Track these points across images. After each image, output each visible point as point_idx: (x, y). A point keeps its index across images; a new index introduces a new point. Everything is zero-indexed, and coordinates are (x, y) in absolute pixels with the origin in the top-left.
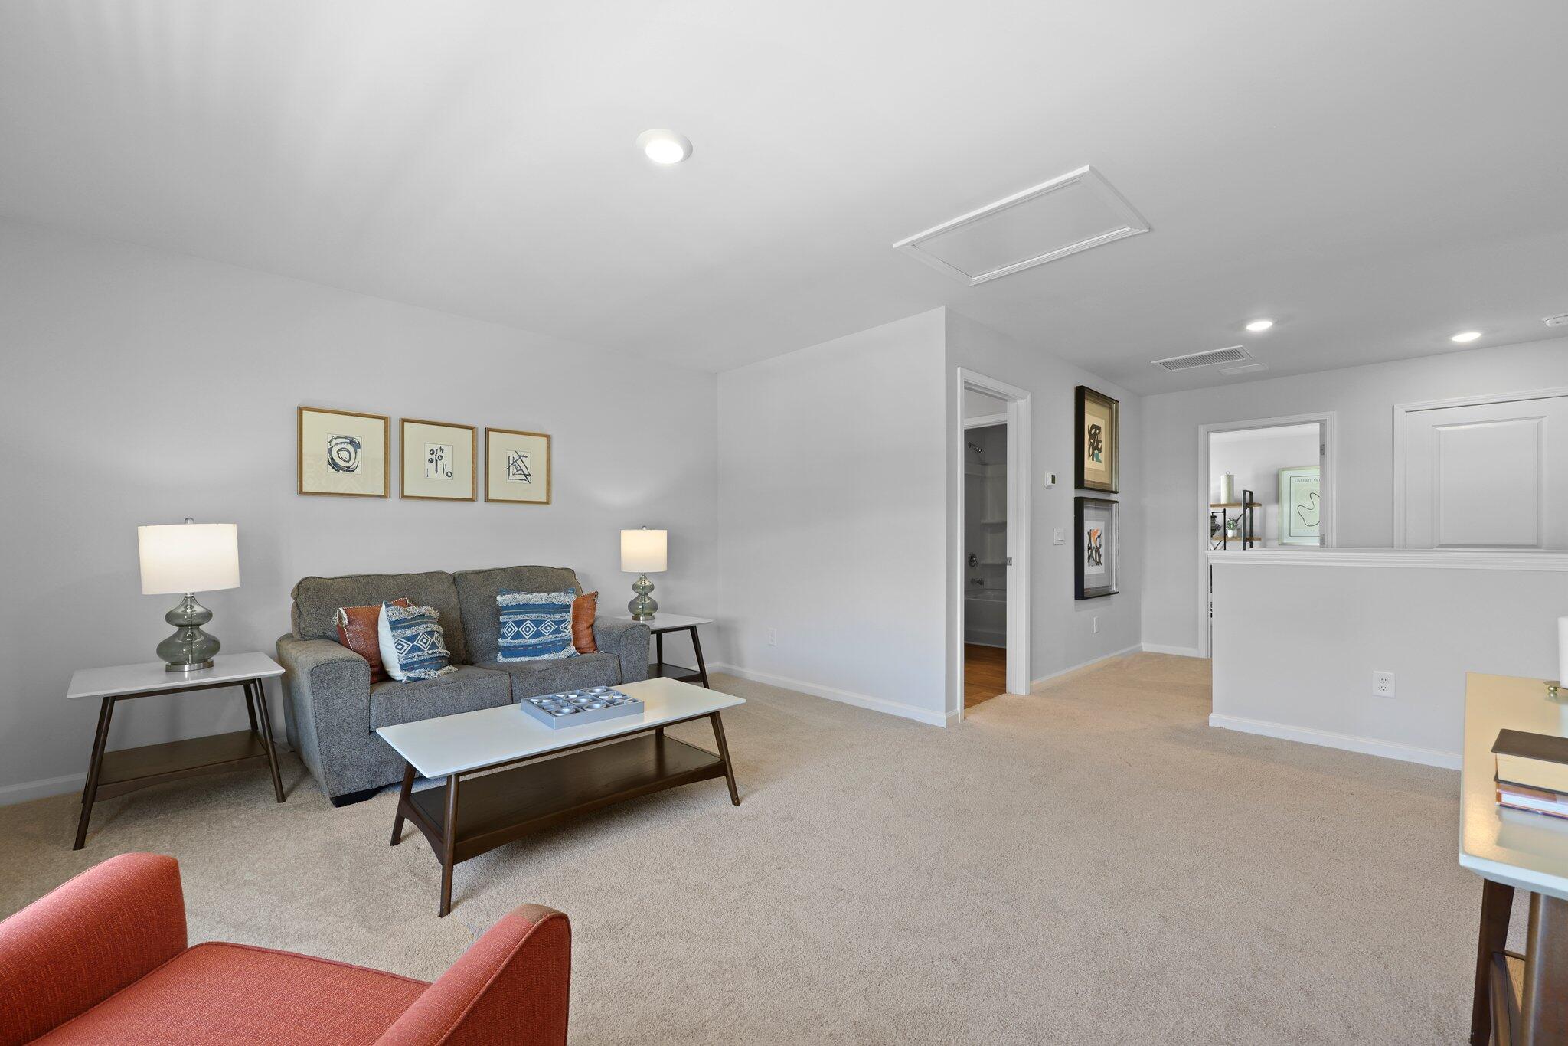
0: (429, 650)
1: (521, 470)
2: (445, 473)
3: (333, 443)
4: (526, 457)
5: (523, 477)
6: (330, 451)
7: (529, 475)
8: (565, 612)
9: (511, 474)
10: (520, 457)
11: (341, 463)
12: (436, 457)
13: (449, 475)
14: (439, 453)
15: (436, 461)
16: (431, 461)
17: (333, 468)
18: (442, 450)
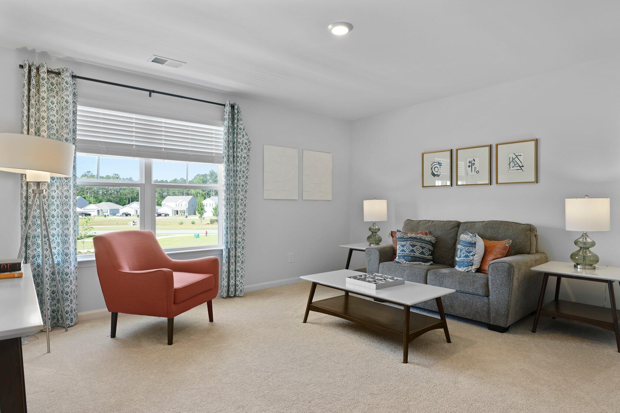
0: (419, 254)
1: (518, 164)
2: (476, 171)
3: (433, 165)
4: (521, 155)
5: (519, 168)
6: (432, 169)
7: (523, 166)
8: (472, 247)
9: (511, 167)
10: (517, 156)
11: (436, 173)
12: (471, 164)
13: (478, 172)
14: (473, 162)
15: (472, 166)
16: (469, 166)
17: (433, 175)
18: (474, 160)
